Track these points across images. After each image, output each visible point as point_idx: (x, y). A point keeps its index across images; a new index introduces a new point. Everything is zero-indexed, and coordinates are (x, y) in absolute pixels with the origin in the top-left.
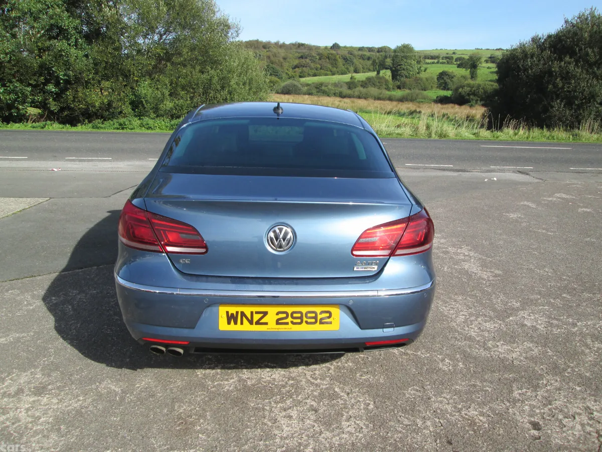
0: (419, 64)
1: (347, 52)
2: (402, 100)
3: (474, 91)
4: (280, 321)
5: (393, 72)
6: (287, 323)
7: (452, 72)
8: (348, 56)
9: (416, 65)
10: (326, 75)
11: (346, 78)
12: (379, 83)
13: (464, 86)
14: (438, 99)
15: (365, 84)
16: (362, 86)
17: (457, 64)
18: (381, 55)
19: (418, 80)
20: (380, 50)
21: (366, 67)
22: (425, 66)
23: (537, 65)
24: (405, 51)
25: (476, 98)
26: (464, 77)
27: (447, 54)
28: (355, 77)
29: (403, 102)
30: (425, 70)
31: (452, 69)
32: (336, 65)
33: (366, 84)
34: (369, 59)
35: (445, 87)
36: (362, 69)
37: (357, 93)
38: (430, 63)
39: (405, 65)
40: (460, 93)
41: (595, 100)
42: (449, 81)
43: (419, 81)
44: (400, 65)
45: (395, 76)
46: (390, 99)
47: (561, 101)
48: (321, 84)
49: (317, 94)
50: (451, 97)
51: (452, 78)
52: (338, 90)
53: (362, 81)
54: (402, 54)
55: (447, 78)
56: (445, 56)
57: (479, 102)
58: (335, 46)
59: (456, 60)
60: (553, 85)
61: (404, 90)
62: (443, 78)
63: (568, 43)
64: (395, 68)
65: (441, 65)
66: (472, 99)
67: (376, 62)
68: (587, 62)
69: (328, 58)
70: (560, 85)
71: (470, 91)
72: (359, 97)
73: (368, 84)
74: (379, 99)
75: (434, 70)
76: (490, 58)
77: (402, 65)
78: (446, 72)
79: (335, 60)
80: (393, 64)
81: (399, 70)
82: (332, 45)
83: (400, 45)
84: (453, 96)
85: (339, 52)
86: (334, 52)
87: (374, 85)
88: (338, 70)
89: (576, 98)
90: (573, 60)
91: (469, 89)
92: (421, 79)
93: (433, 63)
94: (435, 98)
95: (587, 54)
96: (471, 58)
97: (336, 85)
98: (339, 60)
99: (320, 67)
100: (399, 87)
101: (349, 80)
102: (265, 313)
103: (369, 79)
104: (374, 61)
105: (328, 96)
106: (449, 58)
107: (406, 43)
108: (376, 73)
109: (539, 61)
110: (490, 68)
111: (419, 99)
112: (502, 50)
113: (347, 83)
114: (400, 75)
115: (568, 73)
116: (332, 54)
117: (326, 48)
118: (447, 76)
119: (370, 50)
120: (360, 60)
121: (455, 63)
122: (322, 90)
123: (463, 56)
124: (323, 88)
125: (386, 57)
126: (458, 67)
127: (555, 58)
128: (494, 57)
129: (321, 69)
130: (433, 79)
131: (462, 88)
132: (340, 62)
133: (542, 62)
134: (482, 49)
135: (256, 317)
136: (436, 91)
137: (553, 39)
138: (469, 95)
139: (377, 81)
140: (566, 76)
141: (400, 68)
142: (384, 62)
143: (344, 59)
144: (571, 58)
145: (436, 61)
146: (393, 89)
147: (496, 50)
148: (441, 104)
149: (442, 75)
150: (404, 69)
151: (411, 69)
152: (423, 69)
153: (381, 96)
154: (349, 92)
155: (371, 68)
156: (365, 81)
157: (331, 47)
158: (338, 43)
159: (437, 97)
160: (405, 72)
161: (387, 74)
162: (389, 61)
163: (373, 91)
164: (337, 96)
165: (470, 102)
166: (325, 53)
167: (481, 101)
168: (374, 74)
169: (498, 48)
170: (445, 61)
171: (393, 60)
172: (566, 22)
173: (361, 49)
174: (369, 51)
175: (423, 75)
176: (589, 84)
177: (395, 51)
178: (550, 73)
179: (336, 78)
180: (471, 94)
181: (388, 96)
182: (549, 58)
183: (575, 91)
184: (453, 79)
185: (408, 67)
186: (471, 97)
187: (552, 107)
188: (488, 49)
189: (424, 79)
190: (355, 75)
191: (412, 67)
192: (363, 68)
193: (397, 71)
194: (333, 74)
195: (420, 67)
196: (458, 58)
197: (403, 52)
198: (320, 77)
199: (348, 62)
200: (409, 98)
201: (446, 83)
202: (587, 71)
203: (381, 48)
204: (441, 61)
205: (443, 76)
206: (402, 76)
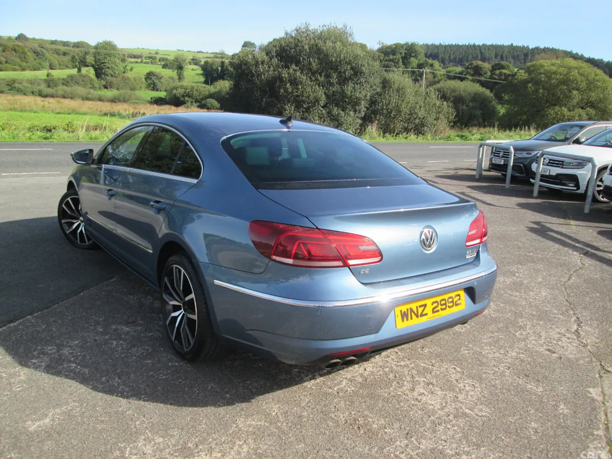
0: (124, 63)
1: (37, 45)
2: (113, 101)
3: (189, 92)
4: (435, 310)
5: (96, 70)
6: (438, 311)
7: (160, 73)
8: (39, 49)
9: (121, 64)
10: (15, 70)
11: (42, 74)
12: (83, 81)
13: (178, 88)
14: (152, 100)
15: (66, 82)
16: (63, 84)
17: (161, 64)
18: (81, 51)
19: (125, 80)
20: (77, 45)
21: (62, 63)
22: (131, 65)
23: (268, 71)
24: (107, 48)
25: (190, 100)
26: (172, 79)
27: (150, 53)
28: (53, 74)
29: (115, 102)
30: (131, 70)
31: (157, 69)
32: (25, 58)
33: (68, 82)
34: (65, 54)
35: (154, 88)
36: (58, 65)
37: (60, 92)
38: (134, 63)
39: (109, 63)
40: (175, 95)
41: (319, 104)
42: (157, 81)
43: (127, 81)
44: (103, 63)
45: (98, 74)
46: (100, 99)
47: (292, 105)
48: (14, 81)
49: (10, 93)
50: (165, 98)
51: (160, 78)
52: (36, 89)
53: (64, 79)
54: (105, 51)
55: (155, 79)
56: (148, 56)
57: (194, 103)
58: (21, 37)
59: (160, 60)
60: (284, 90)
61: (112, 90)
62: (151, 78)
63: (292, 53)
64: (98, 65)
65: (145, 65)
66: (187, 101)
67: (75, 58)
68: (310, 70)
69: (15, 50)
70: (290, 90)
71: (185, 93)
72: (64, 97)
73: (70, 82)
74: (88, 99)
75: (141, 70)
76: (193, 60)
77: (105, 63)
78: (154, 72)
79: (24, 53)
80: (96, 62)
81: (103, 68)
82: (17, 35)
83: (101, 41)
84: (168, 97)
85: (27, 44)
86: (20, 44)
87: (78, 83)
88: (28, 64)
89: (304, 102)
90: (298, 68)
91: (183, 90)
92: (128, 79)
93: (136, 62)
94: (149, 99)
95: (310, 64)
96: (176, 60)
97: (31, 82)
98: (28, 53)
99: (5, 60)
100: (106, 87)
101: (45, 77)
102: (425, 306)
103: (71, 77)
104: (73, 58)
105: (25, 94)
106: (152, 58)
107: (108, 40)
108: (76, 70)
109: (269, 68)
110: (194, 70)
111: (133, 99)
112: (203, 53)
113: (45, 81)
114: (104, 74)
115: (295, 79)
116: (19, 47)
117: (10, 38)
118: (155, 77)
119: (65, 44)
120: (55, 55)
121: (159, 63)
122: (15, 87)
123: (166, 57)
124: (17, 85)
125: (86, 53)
126: (163, 68)
127: (282, 66)
128: (195, 60)
129: (6, 62)
130: (141, 79)
131: (176, 90)
132: (30, 55)
133: (272, 68)
134: (183, 51)
135: (420, 310)
136: (146, 92)
137: (278, 48)
138: (183, 96)
139: (81, 79)
140: (294, 82)
141: (104, 66)
142: (85, 58)
143: (35, 53)
144: (296, 66)
145: (139, 60)
146: (100, 88)
147: (197, 52)
148: (157, 105)
149: (149, 75)
150: (108, 68)
151: (116, 68)
152: (129, 68)
153: (90, 96)
154: (50, 91)
155: (70, 65)
156: (66, 79)
157: (16, 38)
158: (24, 33)
159: (151, 99)
160: (110, 71)
161: (89, 72)
162: (90, 59)
163: (80, 90)
164: (36, 95)
165: (186, 104)
166: (10, 44)
167: (196, 102)
168: (75, 71)
169: (199, 51)
170: (149, 61)
171: (95, 57)
172: (286, 34)
173: (53, 42)
174: (64, 46)
175: (129, 74)
176: (313, 90)
177: (96, 47)
178: (280, 79)
179: (28, 74)
180: (185, 96)
181: (97, 97)
182: (277, 66)
183: (303, 96)
184: (161, 80)
185: (113, 65)
186: (187, 98)
187: (285, 110)
188: (189, 51)
189: (132, 79)
190: (50, 71)
191: (116, 65)
192: (60, 65)
193: (101, 69)
194: (23, 70)
195: (126, 66)
196: (161, 58)
197: (106, 49)
198: (7, 72)
199: (39, 56)
200: (122, 98)
201: (154, 84)
202: (311, 78)
203: (78, 43)
204: (144, 61)
205: (150, 77)
206: (107, 75)
